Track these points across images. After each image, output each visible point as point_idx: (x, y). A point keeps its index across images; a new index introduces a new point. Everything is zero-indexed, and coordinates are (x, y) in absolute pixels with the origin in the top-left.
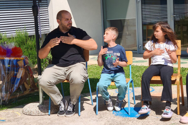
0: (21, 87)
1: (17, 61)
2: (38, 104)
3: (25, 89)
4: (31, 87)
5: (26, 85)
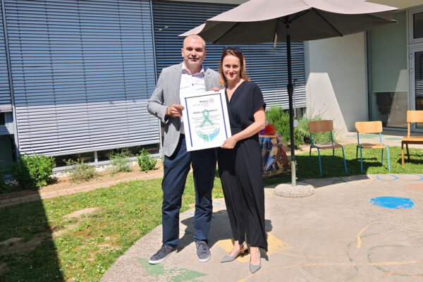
0: (274, 166)
1: (271, 139)
2: (290, 185)
3: (278, 168)
4: (283, 166)
5: (279, 164)
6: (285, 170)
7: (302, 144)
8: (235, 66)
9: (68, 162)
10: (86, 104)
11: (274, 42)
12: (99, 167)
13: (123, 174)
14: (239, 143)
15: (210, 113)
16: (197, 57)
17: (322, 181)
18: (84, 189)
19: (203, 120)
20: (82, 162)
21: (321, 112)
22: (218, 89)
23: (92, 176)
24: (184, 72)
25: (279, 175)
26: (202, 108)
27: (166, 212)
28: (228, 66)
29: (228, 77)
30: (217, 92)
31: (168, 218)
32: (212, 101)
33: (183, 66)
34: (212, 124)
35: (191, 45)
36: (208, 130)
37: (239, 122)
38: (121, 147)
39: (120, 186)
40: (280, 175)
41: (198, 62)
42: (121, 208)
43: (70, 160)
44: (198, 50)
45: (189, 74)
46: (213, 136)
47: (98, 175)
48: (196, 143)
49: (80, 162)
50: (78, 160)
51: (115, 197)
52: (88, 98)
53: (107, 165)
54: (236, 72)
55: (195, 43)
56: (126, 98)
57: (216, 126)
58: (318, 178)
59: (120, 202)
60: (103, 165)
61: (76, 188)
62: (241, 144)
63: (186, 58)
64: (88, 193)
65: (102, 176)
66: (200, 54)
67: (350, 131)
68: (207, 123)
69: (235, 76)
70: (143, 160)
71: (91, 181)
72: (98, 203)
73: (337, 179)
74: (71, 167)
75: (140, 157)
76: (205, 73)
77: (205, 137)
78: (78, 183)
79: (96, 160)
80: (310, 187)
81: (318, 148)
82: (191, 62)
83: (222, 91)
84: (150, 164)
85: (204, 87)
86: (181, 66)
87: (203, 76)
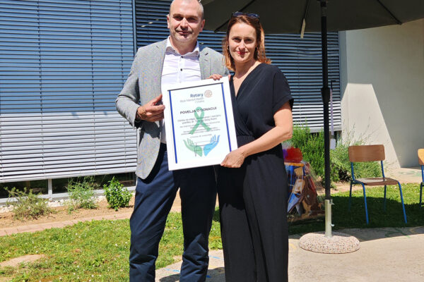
0: (297, 208)
1: (294, 167)
2: (323, 235)
3: (303, 211)
4: (312, 209)
5: (305, 205)
6: (314, 214)
7: (336, 181)
8: (248, 40)
9: (12, 192)
10: (40, 114)
11: (300, 33)
12: (52, 200)
13: (84, 212)
14: (249, 159)
15: (205, 112)
16: (190, 29)
17: (370, 232)
18: (31, 229)
19: (195, 123)
20: (31, 193)
21: (363, 138)
22: (218, 76)
23: (42, 212)
24: (169, 51)
25: (305, 220)
26: (193, 106)
27: (135, 265)
28: (238, 39)
29: (237, 57)
30: (217, 81)
31: (138, 273)
32: (209, 94)
33: (168, 43)
34: (209, 129)
35: (181, 11)
36: (202, 139)
37: (250, 127)
38: (82, 175)
39: (79, 227)
40: (307, 222)
41: (189, 37)
42: (76, 258)
43: (14, 188)
44: (191, 19)
45: (176, 55)
46: (209, 148)
47: (51, 211)
48: (182, 159)
49: (28, 193)
50: (25, 189)
51: (70, 241)
52: (43, 106)
53: (65, 198)
54: (249, 50)
55: (186, 8)
56: (94, 109)
57: (213, 133)
58: (364, 228)
59: (76, 248)
60: (59, 199)
61: (18, 227)
62: (253, 161)
63: (172, 31)
64: (33, 235)
65: (56, 213)
66: (194, 25)
67: (403, 167)
68: (200, 127)
69: (247, 55)
70: (113, 194)
71: (41, 219)
72: (45, 249)
73: (393, 230)
74: (15, 199)
75: (109, 190)
76: (201, 53)
77: (197, 149)
78: (23, 221)
79: (50, 191)
80: (353, 240)
81: (364, 184)
82: (179, 37)
83: (226, 80)
84: (122, 199)
85: (199, 73)
86: (165, 44)
87: (197, 57)
